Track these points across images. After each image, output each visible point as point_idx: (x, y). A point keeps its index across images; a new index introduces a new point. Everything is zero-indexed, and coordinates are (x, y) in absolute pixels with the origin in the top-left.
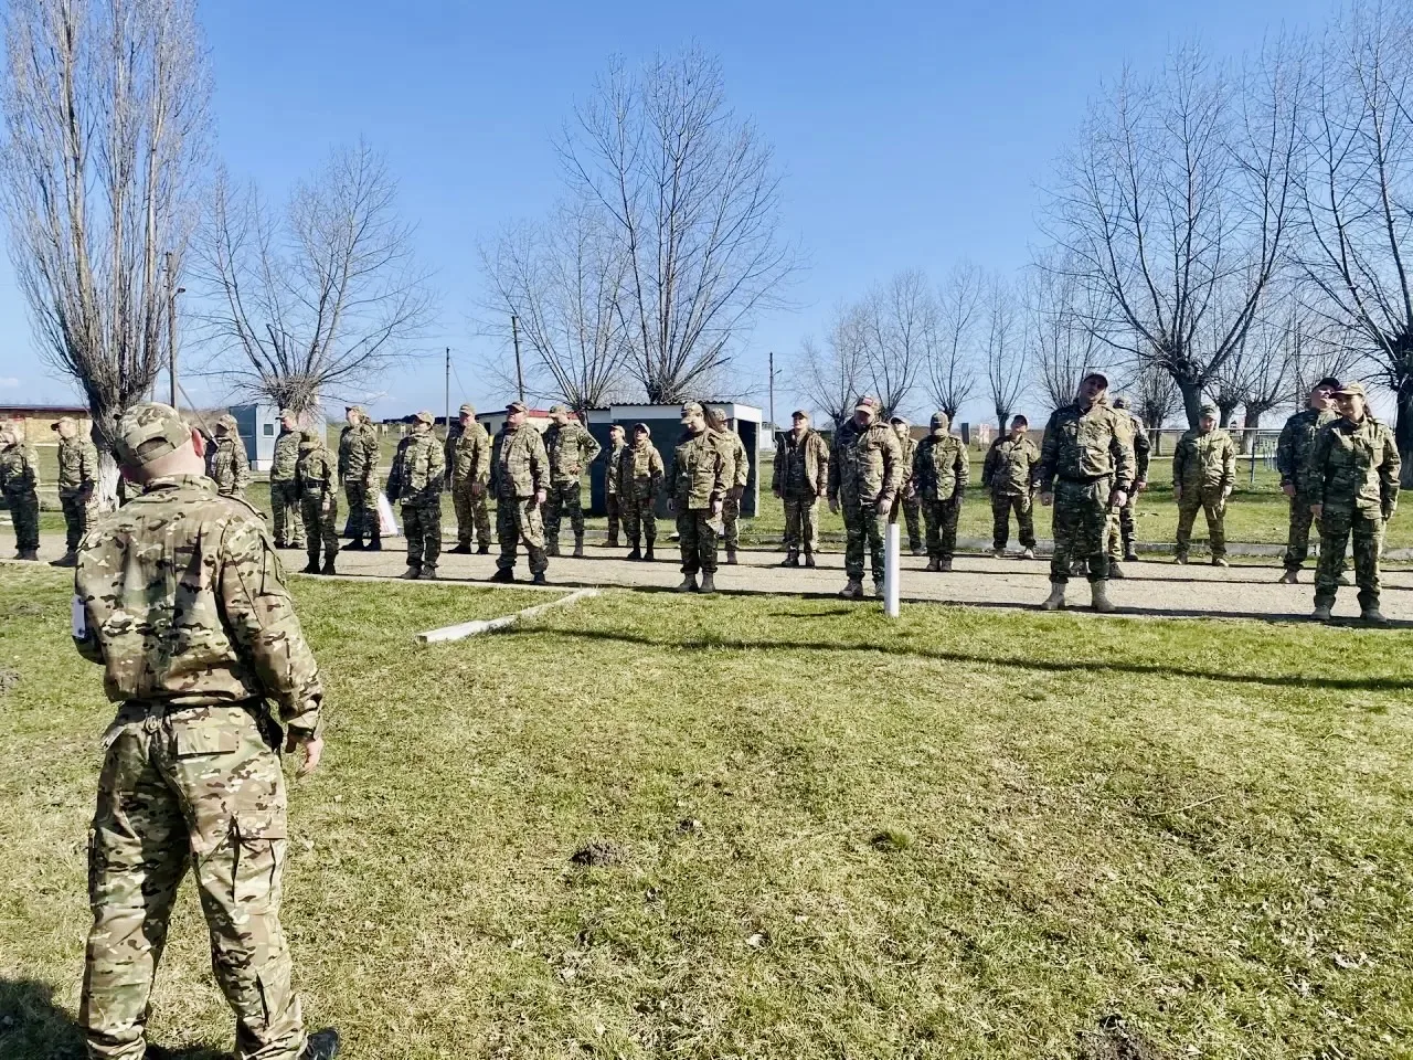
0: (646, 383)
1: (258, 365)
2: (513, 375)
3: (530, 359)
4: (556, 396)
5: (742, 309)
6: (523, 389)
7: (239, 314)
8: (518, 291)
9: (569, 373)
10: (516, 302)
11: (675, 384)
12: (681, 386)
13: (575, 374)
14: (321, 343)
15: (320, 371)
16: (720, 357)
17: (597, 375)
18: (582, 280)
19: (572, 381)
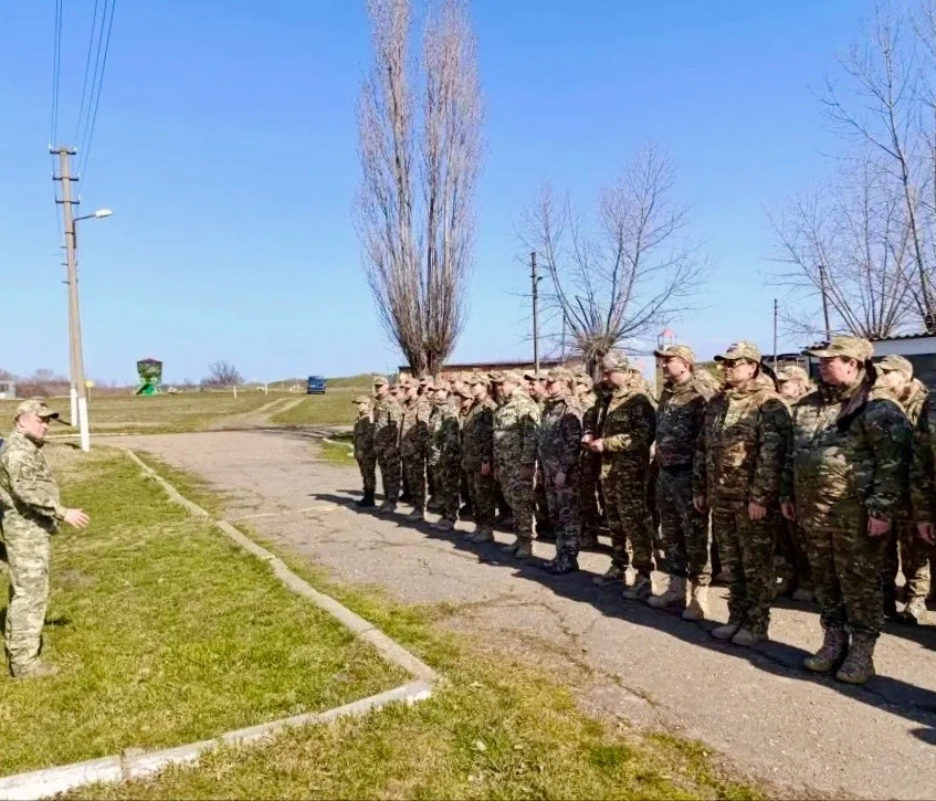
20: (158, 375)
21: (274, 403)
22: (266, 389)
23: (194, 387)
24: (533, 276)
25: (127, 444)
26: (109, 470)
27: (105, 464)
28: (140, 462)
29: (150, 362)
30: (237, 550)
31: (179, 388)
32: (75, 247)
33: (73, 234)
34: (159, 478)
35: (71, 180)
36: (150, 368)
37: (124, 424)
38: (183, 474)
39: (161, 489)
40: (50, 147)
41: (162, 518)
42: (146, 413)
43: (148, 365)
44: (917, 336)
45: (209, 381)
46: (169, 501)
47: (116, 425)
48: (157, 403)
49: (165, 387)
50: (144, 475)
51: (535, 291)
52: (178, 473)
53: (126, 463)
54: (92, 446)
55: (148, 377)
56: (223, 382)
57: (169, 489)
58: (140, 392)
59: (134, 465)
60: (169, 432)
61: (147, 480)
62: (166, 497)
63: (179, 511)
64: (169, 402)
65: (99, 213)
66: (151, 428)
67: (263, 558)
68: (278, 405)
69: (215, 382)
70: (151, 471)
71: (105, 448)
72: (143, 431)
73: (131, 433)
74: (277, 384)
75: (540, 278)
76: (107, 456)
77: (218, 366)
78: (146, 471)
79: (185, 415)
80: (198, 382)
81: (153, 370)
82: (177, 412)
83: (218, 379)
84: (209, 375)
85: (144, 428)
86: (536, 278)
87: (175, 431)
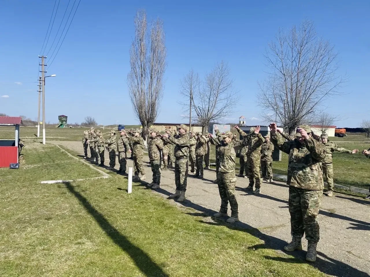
20: (66, 121)
21: (105, 133)
22: (103, 128)
23: (79, 125)
25: (56, 143)
26: (52, 150)
27: (50, 148)
28: (61, 148)
29: (63, 116)
30: (83, 164)
31: (73, 126)
32: (45, 85)
33: (44, 81)
34: (66, 152)
35: (44, 65)
36: (63, 119)
37: (55, 137)
38: (73, 152)
39: (67, 154)
40: (39, 56)
41: (66, 159)
42: (61, 134)
43: (63, 117)
45: (84, 124)
46: (69, 157)
47: (52, 137)
48: (65, 131)
49: (68, 125)
50: (62, 151)
52: (72, 151)
53: (56, 148)
54: (46, 143)
55: (62, 121)
56: (89, 124)
57: (69, 154)
58: (59, 127)
59: (59, 149)
60: (69, 140)
61: (63, 152)
62: (68, 156)
63: (71, 158)
64: (69, 131)
65: (52, 76)
66: (63, 139)
67: (89, 165)
68: (106, 134)
69: (86, 124)
70: (64, 150)
71: (50, 144)
72: (61, 140)
73: (57, 140)
74: (109, 126)
76: (50, 146)
77: (88, 118)
78: (62, 150)
79: (74, 135)
80: (80, 124)
81: (64, 119)
82: (72, 134)
83: (88, 123)
84: (84, 121)
85: (61, 139)
87: (71, 141)
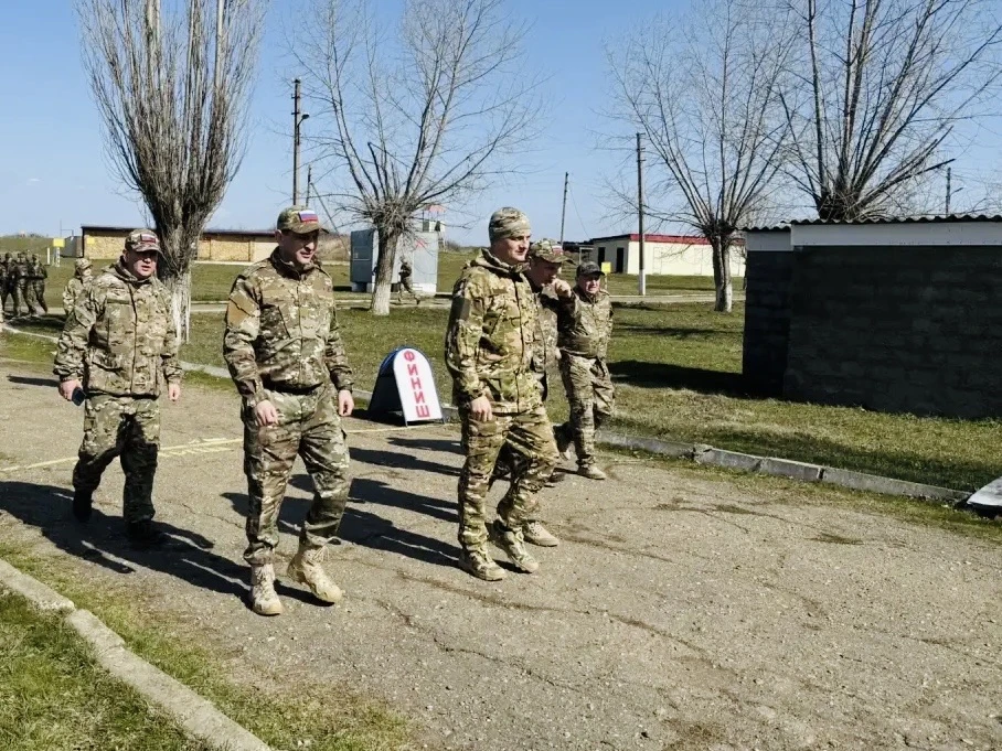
0: (815, 196)
1: (360, 186)
2: (633, 194)
3: (656, 174)
4: (684, 217)
5: (970, 93)
6: (644, 209)
7: (344, 135)
8: (648, 97)
9: (702, 190)
10: (643, 109)
11: (860, 199)
12: (870, 199)
13: (710, 192)
14: (424, 162)
15: (420, 194)
16: (931, 161)
17: (737, 192)
18: (729, 78)
19: (705, 199)
24: (296, 113)
44: (806, 222)
51: (297, 134)
75: (305, 117)
86: (299, 117)
